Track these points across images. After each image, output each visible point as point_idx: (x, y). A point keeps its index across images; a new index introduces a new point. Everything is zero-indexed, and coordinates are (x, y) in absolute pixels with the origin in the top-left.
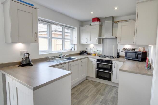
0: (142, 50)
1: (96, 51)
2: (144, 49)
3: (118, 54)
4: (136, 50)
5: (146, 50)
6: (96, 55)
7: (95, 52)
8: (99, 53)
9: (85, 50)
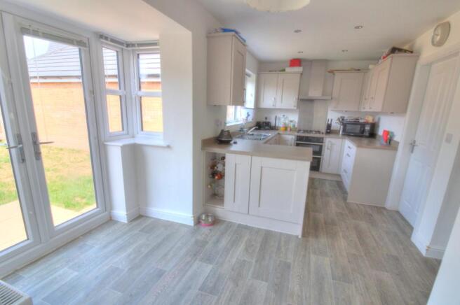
0: (370, 120)
1: (287, 122)
2: (373, 120)
3: (329, 126)
4: (361, 121)
5: (376, 120)
6: (288, 129)
7: (285, 124)
8: (294, 126)
9: (264, 120)
